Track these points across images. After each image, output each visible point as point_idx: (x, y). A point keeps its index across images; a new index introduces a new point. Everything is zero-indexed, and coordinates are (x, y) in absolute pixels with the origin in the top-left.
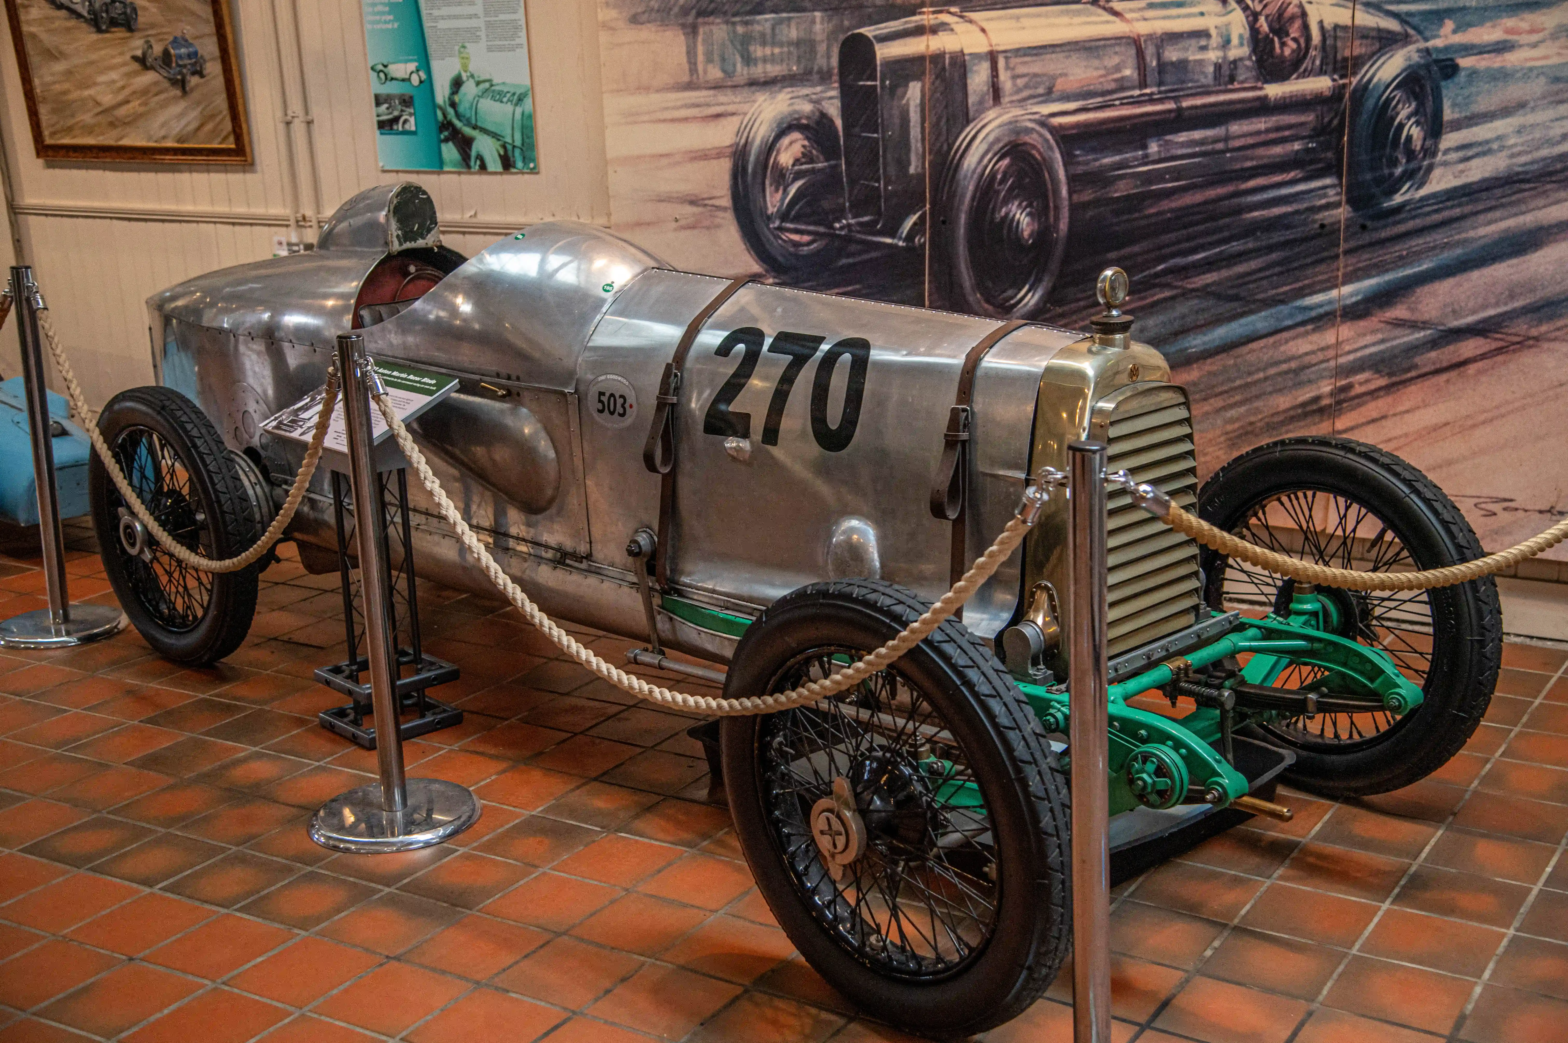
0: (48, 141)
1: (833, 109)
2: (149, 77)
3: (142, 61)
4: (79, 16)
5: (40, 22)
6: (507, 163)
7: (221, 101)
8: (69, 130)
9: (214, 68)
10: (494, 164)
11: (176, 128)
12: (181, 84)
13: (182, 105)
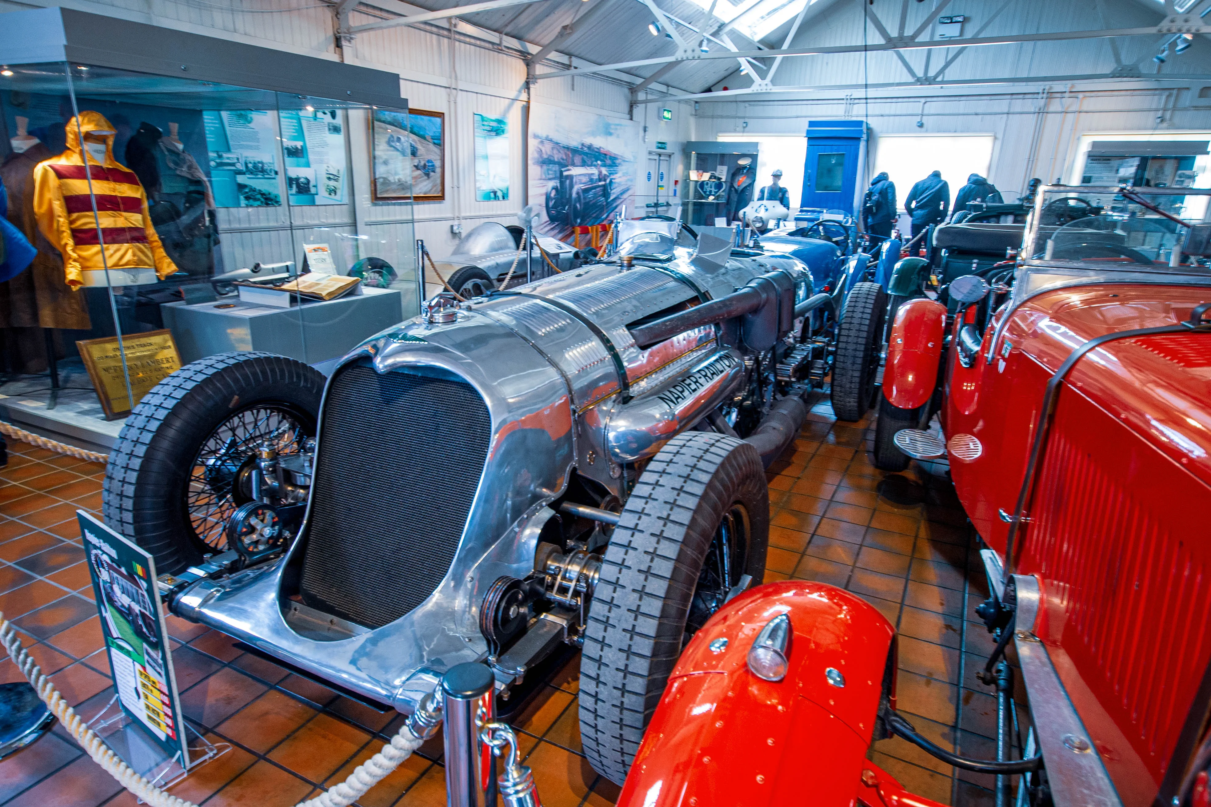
0: (379, 196)
1: (558, 185)
2: (419, 172)
3: (417, 167)
4: (398, 150)
5: (383, 150)
6: (504, 198)
7: (439, 181)
8: (387, 191)
9: (438, 170)
10: (501, 198)
11: (425, 189)
12: (428, 175)
13: (428, 181)
